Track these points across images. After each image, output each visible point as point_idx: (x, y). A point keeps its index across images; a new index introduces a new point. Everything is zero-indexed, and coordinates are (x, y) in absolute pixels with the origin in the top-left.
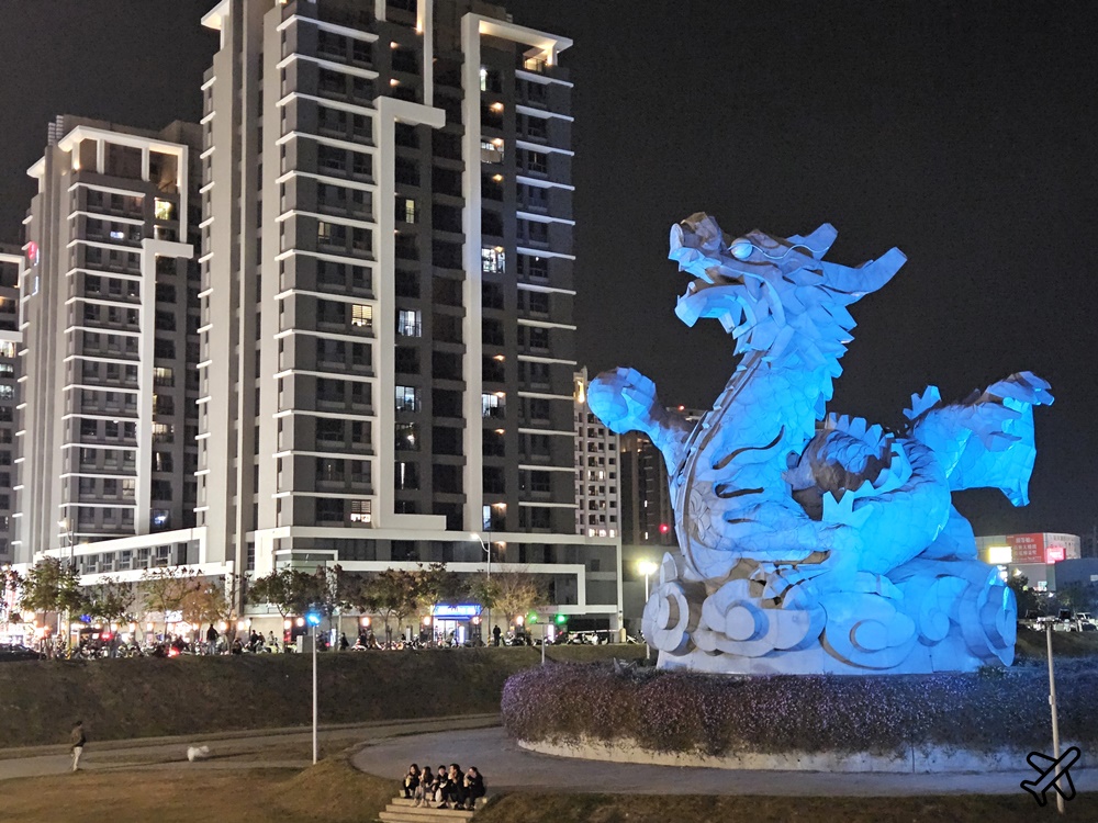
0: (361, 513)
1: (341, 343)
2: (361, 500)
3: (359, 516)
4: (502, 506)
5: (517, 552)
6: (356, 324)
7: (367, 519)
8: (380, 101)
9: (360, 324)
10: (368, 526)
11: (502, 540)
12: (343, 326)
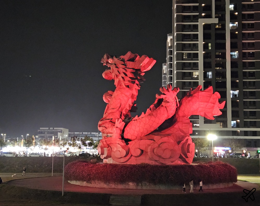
0: (196, 124)
1: (190, 82)
2: (196, 121)
3: (196, 125)
4: (239, 121)
5: (243, 133)
6: (194, 77)
7: (198, 125)
8: (199, 20)
9: (195, 77)
10: (198, 127)
11: (239, 130)
12: (190, 78)
